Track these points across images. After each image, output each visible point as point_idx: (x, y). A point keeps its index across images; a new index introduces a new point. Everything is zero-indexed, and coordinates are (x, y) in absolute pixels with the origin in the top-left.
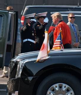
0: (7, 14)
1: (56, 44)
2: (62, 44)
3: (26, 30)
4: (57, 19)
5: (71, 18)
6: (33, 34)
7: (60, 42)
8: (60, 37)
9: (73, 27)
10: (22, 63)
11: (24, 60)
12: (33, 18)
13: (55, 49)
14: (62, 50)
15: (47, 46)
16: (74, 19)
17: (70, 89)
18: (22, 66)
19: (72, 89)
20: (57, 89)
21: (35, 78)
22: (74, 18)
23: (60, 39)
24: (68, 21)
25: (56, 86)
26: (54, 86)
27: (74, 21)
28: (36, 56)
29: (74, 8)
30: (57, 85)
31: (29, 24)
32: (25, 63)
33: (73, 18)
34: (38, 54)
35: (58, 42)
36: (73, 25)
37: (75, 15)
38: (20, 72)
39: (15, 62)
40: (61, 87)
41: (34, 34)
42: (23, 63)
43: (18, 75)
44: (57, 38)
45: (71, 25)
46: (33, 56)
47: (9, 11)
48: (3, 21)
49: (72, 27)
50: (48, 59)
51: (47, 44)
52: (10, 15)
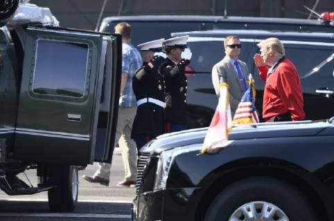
0: (98, 41)
1: (240, 113)
2: (255, 112)
3: (143, 77)
4: (273, 54)
5: (232, 46)
6: (160, 87)
7: (250, 107)
8: (249, 95)
9: (238, 68)
10: (169, 156)
11: (173, 148)
12: (158, 50)
13: (239, 123)
14: (255, 126)
15: (226, 116)
16: (239, 49)
17: (281, 213)
18: (168, 164)
19: (284, 214)
20: (251, 214)
21: (199, 190)
22: (239, 46)
23: (251, 100)
24: (225, 55)
25: (249, 209)
26: (244, 207)
27: (239, 53)
28: (201, 141)
29: (216, 21)
30: (251, 205)
31: (151, 65)
32: (176, 157)
33: (236, 48)
34: (205, 134)
35: (246, 107)
36: (236, 63)
37: (242, 40)
38: (165, 178)
39: (152, 153)
40: (259, 210)
41: (163, 87)
42: (170, 158)
43: (159, 184)
44: (244, 97)
45: (233, 63)
46: (195, 139)
47: (102, 34)
48: (90, 57)
49: (235, 67)
50: (229, 147)
51: (226, 113)
52: (105, 44)
